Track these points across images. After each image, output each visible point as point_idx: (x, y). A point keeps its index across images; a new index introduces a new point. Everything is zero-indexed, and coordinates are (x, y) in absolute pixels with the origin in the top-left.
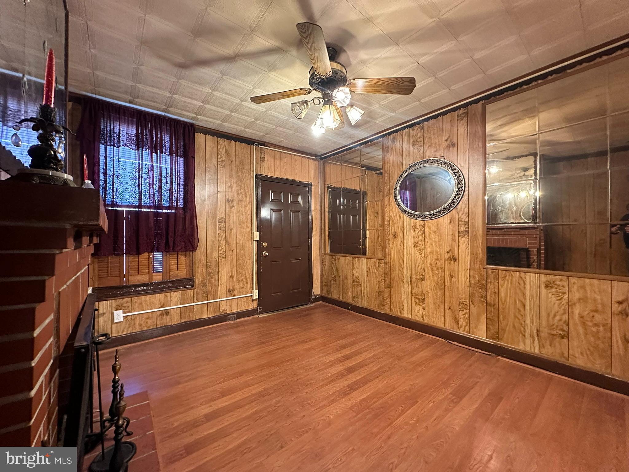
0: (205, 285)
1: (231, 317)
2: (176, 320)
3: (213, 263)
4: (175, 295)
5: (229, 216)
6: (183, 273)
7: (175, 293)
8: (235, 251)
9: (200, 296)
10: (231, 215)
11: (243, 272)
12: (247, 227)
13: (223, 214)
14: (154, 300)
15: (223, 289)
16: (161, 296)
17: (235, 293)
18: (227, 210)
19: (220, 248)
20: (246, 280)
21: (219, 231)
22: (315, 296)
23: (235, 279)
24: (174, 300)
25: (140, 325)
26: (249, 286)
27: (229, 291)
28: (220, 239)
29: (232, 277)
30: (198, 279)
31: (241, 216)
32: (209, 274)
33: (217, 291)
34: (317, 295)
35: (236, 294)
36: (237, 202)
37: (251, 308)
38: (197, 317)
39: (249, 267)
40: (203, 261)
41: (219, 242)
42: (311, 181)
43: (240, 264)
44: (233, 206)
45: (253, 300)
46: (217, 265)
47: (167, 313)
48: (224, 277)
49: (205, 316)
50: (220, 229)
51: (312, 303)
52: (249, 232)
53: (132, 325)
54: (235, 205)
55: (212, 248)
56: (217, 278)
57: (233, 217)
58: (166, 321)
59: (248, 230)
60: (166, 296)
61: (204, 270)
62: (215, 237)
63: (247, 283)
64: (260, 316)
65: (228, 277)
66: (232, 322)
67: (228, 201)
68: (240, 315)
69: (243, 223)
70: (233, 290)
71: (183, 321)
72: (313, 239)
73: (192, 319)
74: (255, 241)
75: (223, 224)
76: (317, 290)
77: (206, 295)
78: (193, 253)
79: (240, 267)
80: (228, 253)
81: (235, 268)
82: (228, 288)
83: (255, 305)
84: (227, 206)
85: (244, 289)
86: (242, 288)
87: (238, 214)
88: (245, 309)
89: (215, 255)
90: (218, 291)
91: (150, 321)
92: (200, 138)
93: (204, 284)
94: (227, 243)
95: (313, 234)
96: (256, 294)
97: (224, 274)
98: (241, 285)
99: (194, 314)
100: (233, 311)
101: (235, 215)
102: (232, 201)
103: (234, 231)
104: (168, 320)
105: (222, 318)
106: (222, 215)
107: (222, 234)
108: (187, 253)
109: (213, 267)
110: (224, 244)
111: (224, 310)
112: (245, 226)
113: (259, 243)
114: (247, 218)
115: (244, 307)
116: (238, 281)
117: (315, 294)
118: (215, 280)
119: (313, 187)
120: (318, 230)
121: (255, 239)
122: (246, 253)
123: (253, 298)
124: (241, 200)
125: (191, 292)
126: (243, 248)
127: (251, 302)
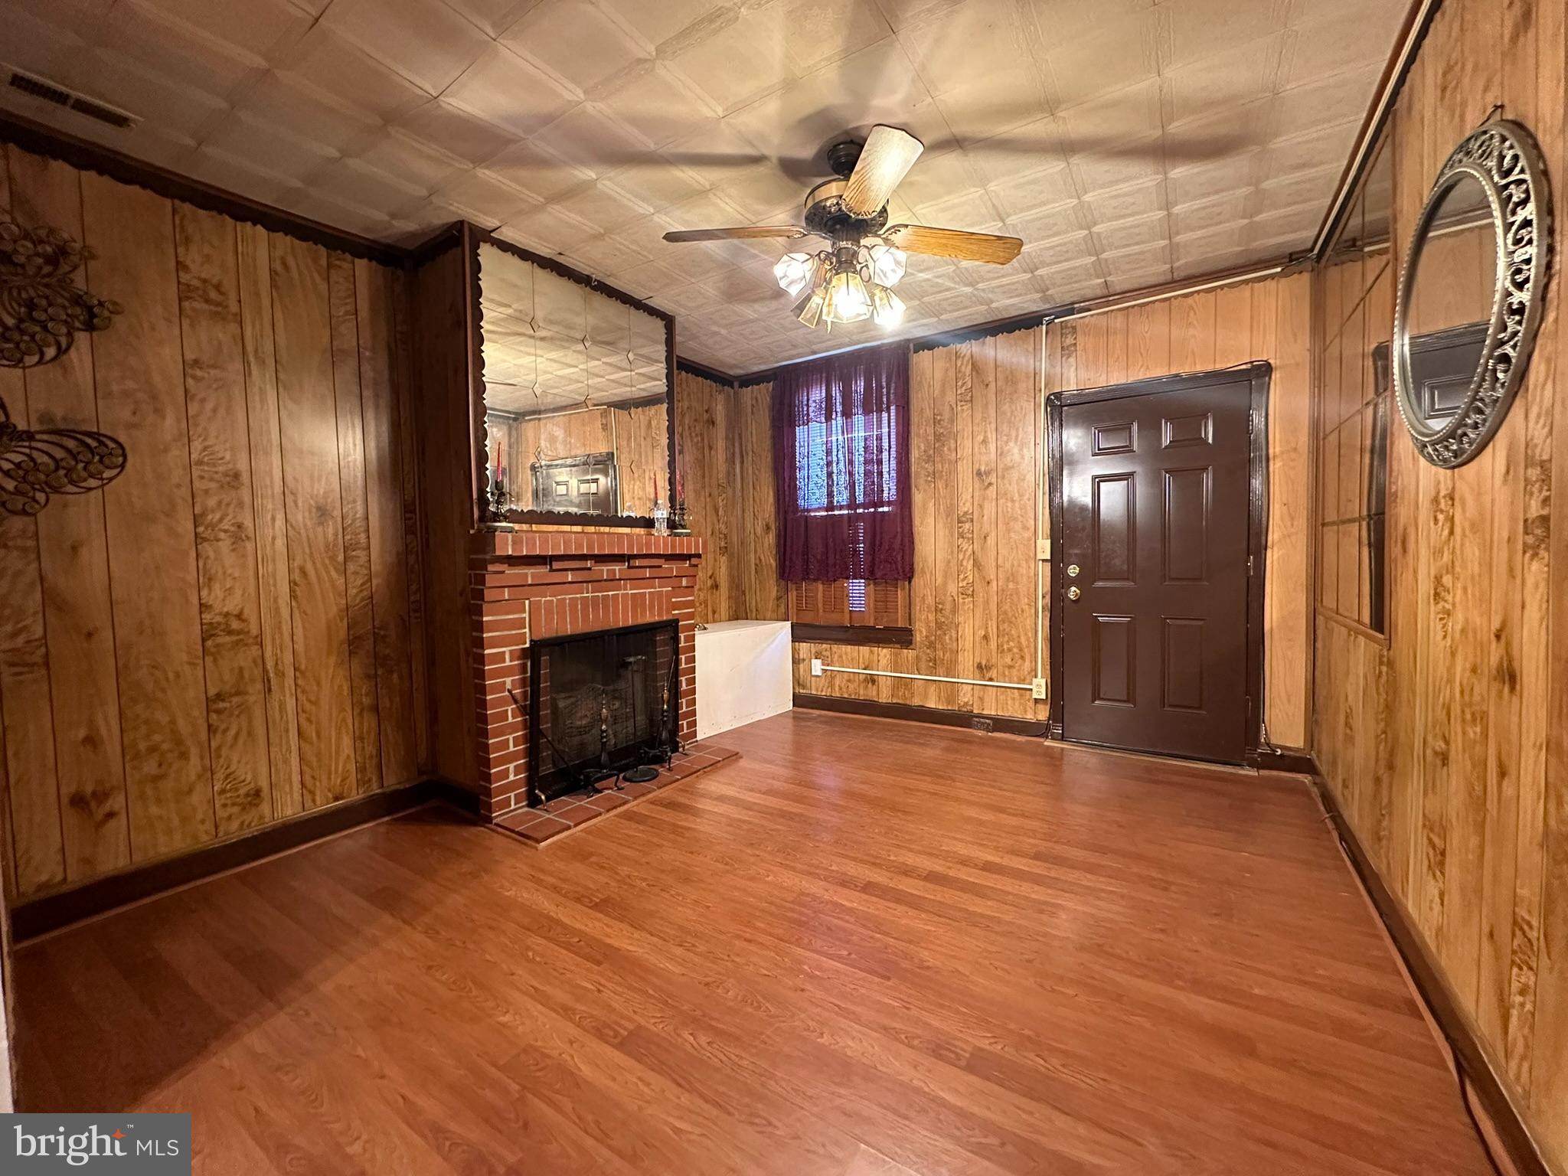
0: (931, 645)
1: (983, 723)
2: (884, 696)
3: (948, 606)
4: (884, 654)
5: (981, 506)
7: (885, 650)
8: (994, 584)
9: (923, 665)
10: (986, 505)
11: (1014, 633)
12: (1025, 528)
13: (968, 504)
14: (856, 654)
15: (967, 660)
16: (864, 650)
17: (993, 673)
18: (977, 494)
19: (962, 577)
20: (1021, 650)
21: (961, 540)
22: (1273, 747)
23: (993, 645)
24: (883, 662)
25: (840, 689)
26: (1026, 666)
27: (980, 667)
28: (961, 557)
29: (986, 637)
30: (920, 633)
31: (1009, 504)
32: (939, 625)
33: (954, 662)
34: (1282, 748)
35: (994, 676)
36: (1000, 474)
37: (1030, 717)
38: (916, 702)
39: (1029, 622)
40: (930, 600)
41: (960, 564)
42: (1266, 355)
43: (1005, 613)
44: (990, 484)
45: (1036, 701)
46: (955, 610)
47: (872, 679)
48: (970, 636)
49: (932, 704)
50: (961, 536)
51: (1253, 764)
52: (1029, 539)
53: (831, 685)
54: (994, 480)
55: (945, 577)
56: (954, 636)
57: (989, 509)
58: (871, 693)
59: (1026, 535)
60: (871, 652)
61: (932, 617)
62: (952, 552)
63: (1022, 658)
64: (1052, 743)
65: (977, 639)
66: (980, 733)
67: (979, 474)
68: (1000, 724)
69: (1016, 519)
70: (989, 668)
71: (895, 701)
72: (1272, 557)
73: (908, 702)
74: (1043, 560)
75: (967, 526)
76: (1282, 729)
77: (934, 665)
78: (910, 582)
79: (1005, 619)
80: (978, 586)
81: (994, 619)
82: (977, 660)
83: (1043, 714)
84: (977, 486)
85: (1015, 672)
86: (1010, 667)
87: (1001, 501)
88: (1015, 715)
89: (952, 588)
90: (956, 661)
91: (851, 686)
92: (920, 361)
93: (931, 643)
94: (976, 564)
95: (1274, 536)
96: (1041, 687)
97: (969, 629)
98: (1008, 660)
99: (912, 696)
100: (985, 712)
101: (994, 503)
102: (988, 473)
103: (991, 540)
104: (875, 693)
105: (963, 719)
106: (966, 506)
107: (965, 546)
108: (900, 584)
109: (947, 612)
110: (970, 567)
111: (966, 704)
112: (1018, 526)
113: (1057, 560)
114: (1023, 508)
115: (1014, 710)
116: (1000, 649)
117: (1274, 740)
118: (951, 639)
119: (1276, 376)
120: (1302, 522)
121: (1040, 556)
122: (1022, 589)
123: (1035, 696)
124: (1007, 468)
125: (908, 654)
126: (1012, 577)
127: (1031, 704)
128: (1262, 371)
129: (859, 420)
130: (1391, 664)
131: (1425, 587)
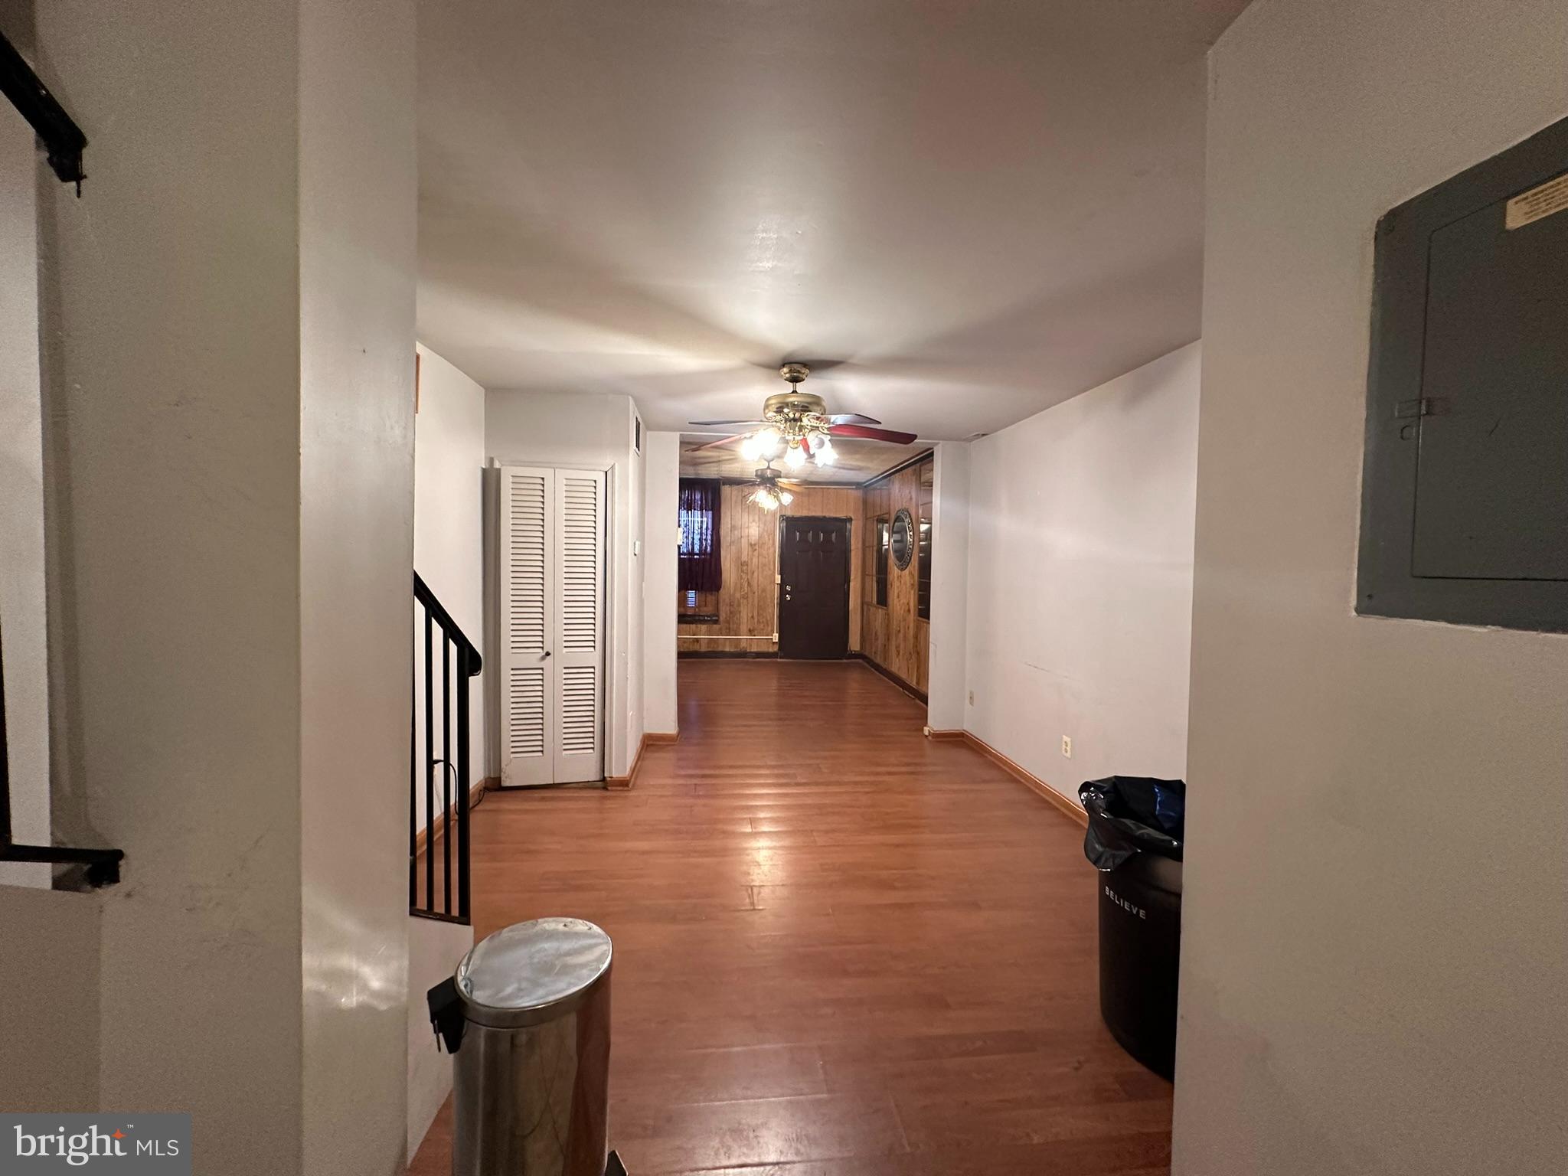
1: (751, 656)
2: (704, 649)
3: (736, 603)
4: (704, 627)
5: (752, 559)
6: (708, 610)
8: (756, 593)
9: (724, 632)
10: (754, 560)
11: (765, 615)
12: (770, 569)
13: (746, 558)
14: (688, 629)
15: (744, 628)
16: (693, 626)
18: (750, 553)
19: (742, 590)
20: (767, 622)
21: (742, 573)
22: (852, 651)
23: (756, 620)
24: (703, 631)
26: (770, 629)
27: (750, 630)
28: (742, 581)
29: (753, 617)
30: (723, 616)
31: (764, 559)
32: (731, 613)
34: (855, 651)
35: (756, 634)
37: (771, 650)
38: (720, 649)
39: (771, 610)
40: (727, 601)
41: (741, 584)
42: (851, 515)
43: (761, 606)
44: (755, 550)
45: (774, 643)
46: (739, 605)
47: (697, 640)
48: (745, 617)
49: (727, 649)
51: (846, 659)
52: (771, 575)
54: (757, 548)
55: (735, 590)
57: (755, 560)
58: (696, 647)
59: (770, 573)
60: (697, 627)
61: (728, 608)
62: (738, 579)
63: (768, 625)
64: (779, 660)
65: (749, 618)
66: (750, 660)
67: (751, 545)
68: (759, 655)
69: (766, 566)
70: (753, 630)
71: (710, 650)
72: (852, 584)
73: (716, 650)
74: (777, 584)
75: (745, 568)
76: (854, 644)
77: (728, 631)
78: (718, 592)
79: (761, 608)
80: (750, 595)
81: (756, 609)
82: (749, 627)
83: (776, 648)
84: (750, 550)
85: (765, 631)
86: (763, 629)
87: (760, 557)
88: (765, 650)
89: (738, 595)
90: (739, 628)
91: (685, 645)
92: (726, 490)
93: (728, 621)
94: (749, 584)
95: (852, 578)
96: (776, 637)
97: (745, 614)
98: (762, 627)
99: (718, 647)
100: (752, 650)
101: (757, 558)
102: (755, 545)
103: (756, 574)
104: (698, 647)
105: (742, 655)
106: (744, 558)
107: (744, 576)
108: (714, 593)
109: (735, 606)
110: (746, 585)
111: (744, 648)
112: (767, 569)
113: (782, 586)
114: (769, 561)
115: (764, 648)
116: (759, 622)
117: (852, 649)
118: (737, 618)
119: (853, 522)
120: (859, 574)
121: (777, 582)
122: (768, 596)
123: (774, 641)
124: (763, 544)
125: (716, 627)
126: (764, 591)
127: (771, 645)
128: (850, 520)
129: (698, 513)
130: (888, 615)
131: (896, 594)
